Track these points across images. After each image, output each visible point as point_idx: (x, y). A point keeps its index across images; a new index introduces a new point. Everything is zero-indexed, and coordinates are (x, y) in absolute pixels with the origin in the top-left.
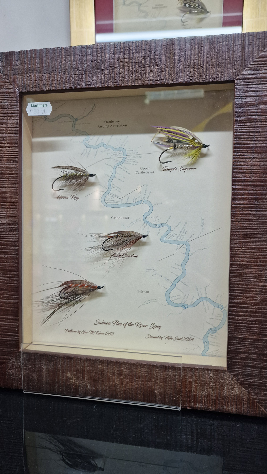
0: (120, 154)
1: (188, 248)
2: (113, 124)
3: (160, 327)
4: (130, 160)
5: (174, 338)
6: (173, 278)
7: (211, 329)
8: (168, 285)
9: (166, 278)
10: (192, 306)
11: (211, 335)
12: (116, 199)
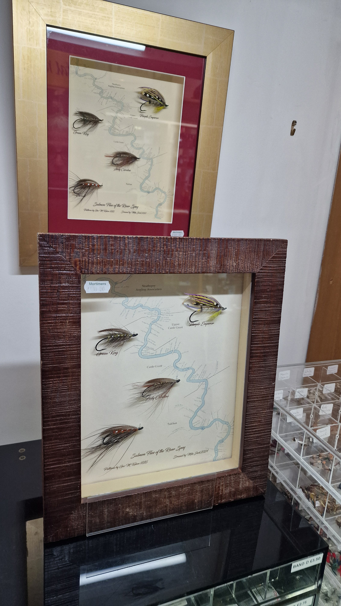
0: (155, 313)
1: (207, 384)
2: (150, 288)
3: (184, 448)
4: (164, 318)
5: (194, 453)
6: (195, 409)
7: (220, 440)
8: (191, 415)
9: (190, 410)
10: (207, 427)
11: (220, 445)
12: (151, 351)
